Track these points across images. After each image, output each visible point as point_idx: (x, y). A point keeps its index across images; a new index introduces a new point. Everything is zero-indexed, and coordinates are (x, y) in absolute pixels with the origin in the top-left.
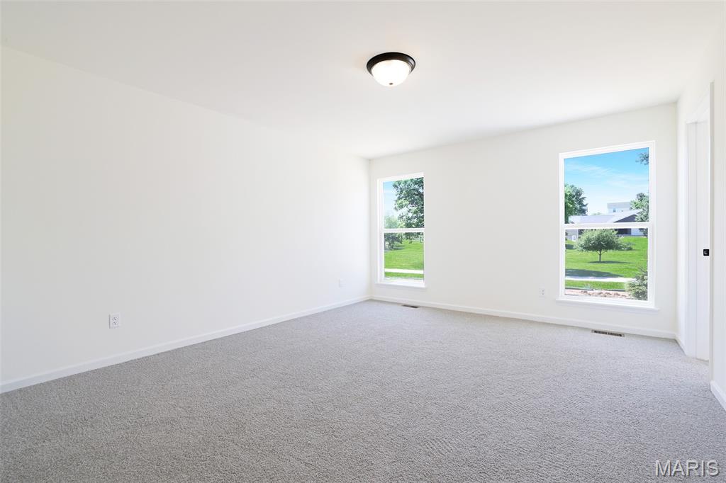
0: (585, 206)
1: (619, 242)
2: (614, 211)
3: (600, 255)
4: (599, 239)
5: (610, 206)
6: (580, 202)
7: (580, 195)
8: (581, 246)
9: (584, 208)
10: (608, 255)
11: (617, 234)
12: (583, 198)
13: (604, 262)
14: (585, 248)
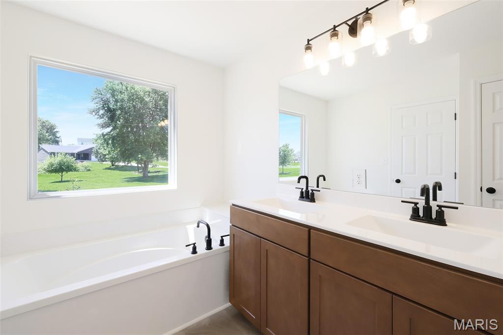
0: (59, 138)
1: (77, 166)
2: (82, 144)
3: (62, 176)
4: (60, 163)
5: (79, 140)
6: (54, 134)
7: (54, 129)
8: (45, 170)
9: (57, 139)
10: (67, 176)
11: (76, 160)
12: (57, 132)
13: (65, 181)
14: (48, 171)
